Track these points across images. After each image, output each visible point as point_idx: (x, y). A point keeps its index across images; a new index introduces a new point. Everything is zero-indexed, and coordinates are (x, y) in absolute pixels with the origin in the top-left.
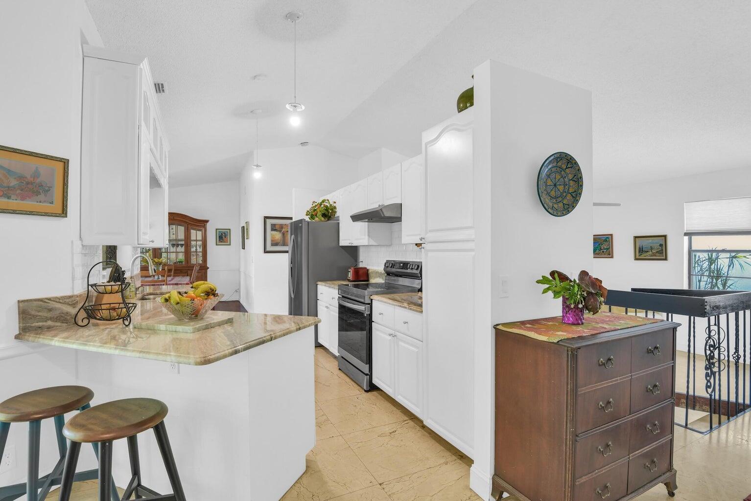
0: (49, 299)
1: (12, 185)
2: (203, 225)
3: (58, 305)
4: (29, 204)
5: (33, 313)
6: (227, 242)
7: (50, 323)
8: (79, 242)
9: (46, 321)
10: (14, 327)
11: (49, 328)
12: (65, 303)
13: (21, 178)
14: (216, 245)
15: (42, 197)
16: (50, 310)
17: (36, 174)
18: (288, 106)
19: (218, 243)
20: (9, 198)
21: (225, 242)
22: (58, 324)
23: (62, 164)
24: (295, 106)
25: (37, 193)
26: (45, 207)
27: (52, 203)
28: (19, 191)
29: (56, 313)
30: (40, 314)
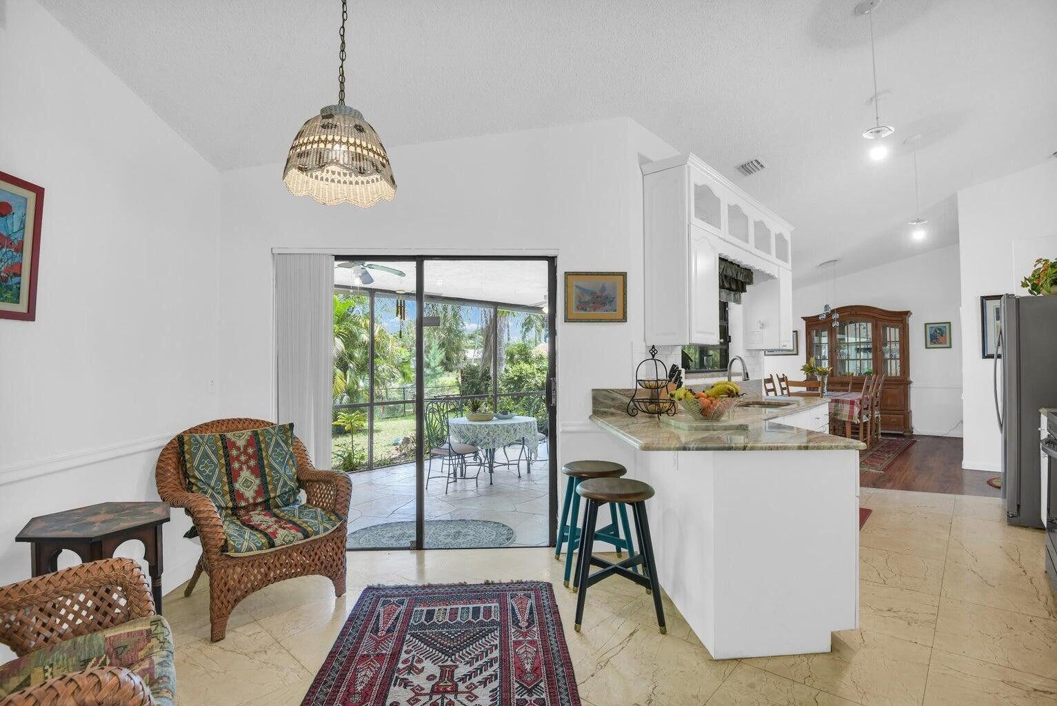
0: (613, 390)
1: (587, 300)
2: (901, 319)
3: (619, 396)
4: (599, 314)
5: (601, 400)
6: (946, 343)
7: (613, 410)
8: (644, 343)
9: (610, 408)
10: (589, 409)
11: (612, 414)
12: (625, 395)
13: (593, 293)
14: (926, 348)
15: (607, 307)
16: (613, 399)
17: (603, 289)
18: (866, 136)
19: (929, 345)
20: (586, 310)
21: (941, 343)
22: (619, 412)
23: (622, 277)
24: (878, 131)
25: (604, 304)
26: (611, 314)
27: (615, 311)
28: (591, 305)
29: (617, 403)
30: (605, 401)
